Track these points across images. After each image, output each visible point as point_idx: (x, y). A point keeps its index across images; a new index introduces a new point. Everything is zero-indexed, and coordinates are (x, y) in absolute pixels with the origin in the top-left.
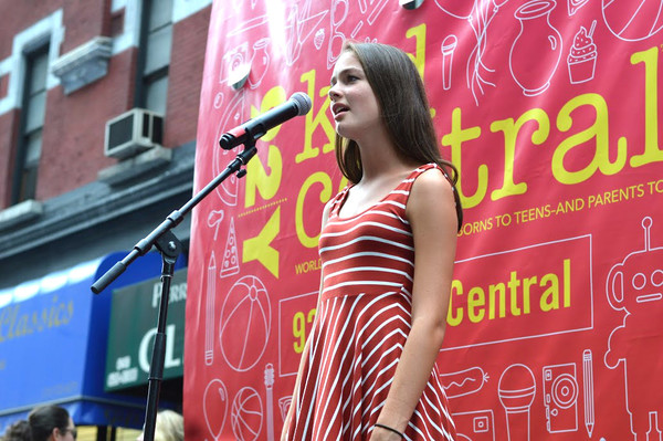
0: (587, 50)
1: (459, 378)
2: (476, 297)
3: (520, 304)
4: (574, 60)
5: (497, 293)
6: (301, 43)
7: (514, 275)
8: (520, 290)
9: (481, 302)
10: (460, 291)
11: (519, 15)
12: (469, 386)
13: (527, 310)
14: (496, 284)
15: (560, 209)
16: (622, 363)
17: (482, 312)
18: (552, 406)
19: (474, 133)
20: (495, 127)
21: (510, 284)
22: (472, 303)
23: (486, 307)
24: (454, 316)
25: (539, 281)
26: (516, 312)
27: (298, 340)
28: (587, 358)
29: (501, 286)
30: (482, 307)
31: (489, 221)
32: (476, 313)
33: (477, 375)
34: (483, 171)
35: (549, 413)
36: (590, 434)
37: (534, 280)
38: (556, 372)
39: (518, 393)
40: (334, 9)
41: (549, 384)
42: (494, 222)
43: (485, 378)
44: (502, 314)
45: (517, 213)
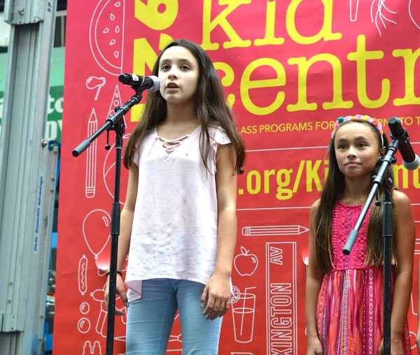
19: (378, 55)
20: (396, 53)
34: (386, 84)
45: (418, 118)
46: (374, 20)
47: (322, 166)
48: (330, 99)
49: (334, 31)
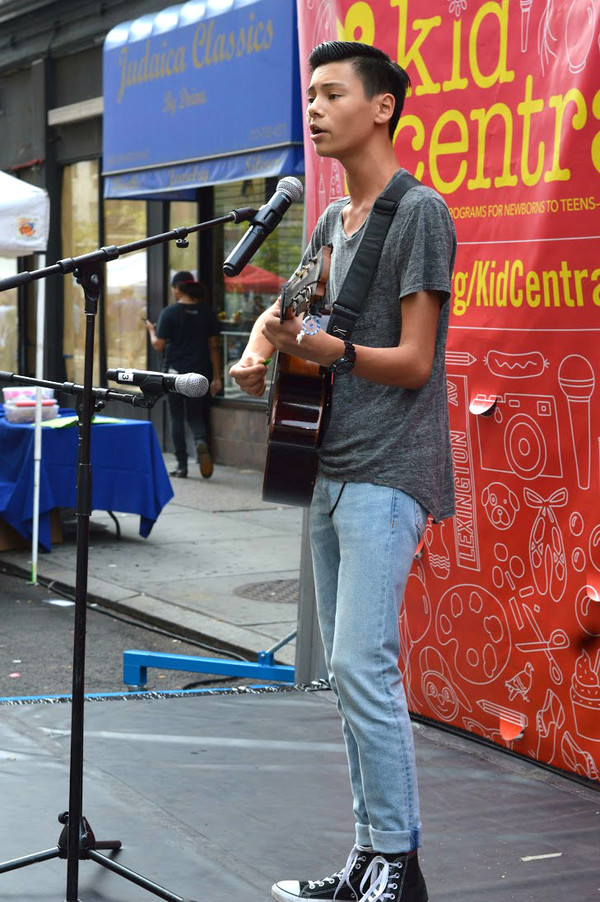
1: (522, 360)
2: (532, 282)
3: (573, 296)
5: (550, 280)
7: (564, 264)
8: (572, 280)
9: (536, 287)
10: (521, 274)
12: (530, 370)
13: (581, 303)
14: (548, 271)
17: (538, 297)
19: (539, 106)
20: (551, 102)
21: (562, 274)
22: (530, 288)
23: (541, 292)
25: (590, 274)
26: (570, 303)
29: (553, 274)
30: (537, 292)
31: (541, 204)
32: (533, 298)
33: (538, 359)
34: (542, 146)
37: (585, 273)
39: (578, 383)
42: (546, 206)
43: (546, 363)
44: (557, 303)
45: (563, 201)
46: (540, 52)
47: (490, 269)
48: (500, 173)
49: (509, 68)
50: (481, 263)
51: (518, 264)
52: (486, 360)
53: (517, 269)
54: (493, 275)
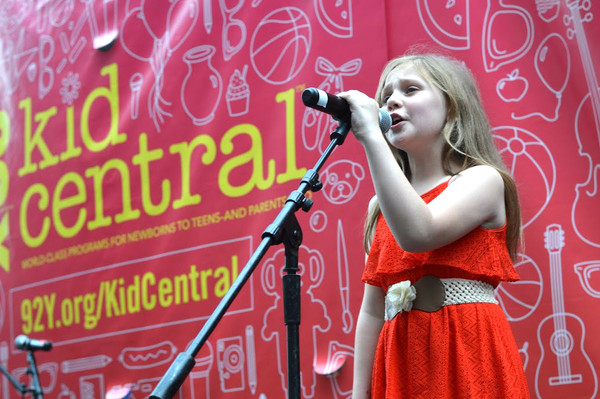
0: (241, 90)
1: (154, 351)
2: (165, 286)
3: (199, 291)
4: (231, 97)
5: (181, 283)
6: (17, 75)
7: (193, 268)
8: (199, 280)
9: (169, 290)
10: (153, 282)
11: (187, 59)
12: (162, 357)
13: (205, 296)
14: (179, 276)
15: (228, 216)
16: (275, 336)
17: (170, 298)
18: (225, 370)
19: (158, 154)
20: (174, 149)
21: (191, 276)
22: (162, 291)
23: (173, 294)
24: (149, 301)
26: (196, 298)
27: (26, 323)
28: (250, 332)
29: (184, 278)
30: (170, 294)
31: (172, 225)
32: (166, 299)
33: (167, 348)
34: (166, 185)
35: (223, 376)
36: (253, 391)
37: (209, 272)
38: (227, 344)
40: (42, 47)
41: (222, 354)
42: (177, 226)
43: (174, 350)
44: (186, 300)
45: (194, 219)
46: (152, 115)
47: (118, 286)
48: (120, 210)
49: (121, 133)
50: (107, 284)
51: (149, 276)
52: (121, 358)
53: (148, 281)
54: (122, 290)
